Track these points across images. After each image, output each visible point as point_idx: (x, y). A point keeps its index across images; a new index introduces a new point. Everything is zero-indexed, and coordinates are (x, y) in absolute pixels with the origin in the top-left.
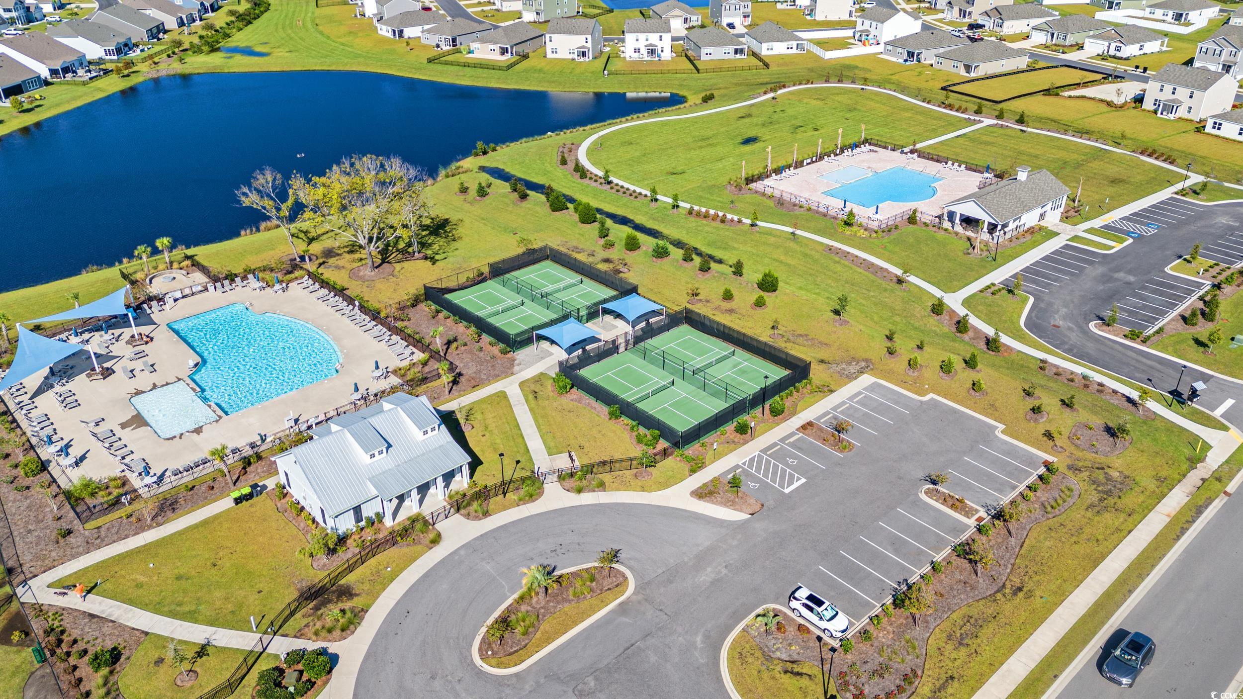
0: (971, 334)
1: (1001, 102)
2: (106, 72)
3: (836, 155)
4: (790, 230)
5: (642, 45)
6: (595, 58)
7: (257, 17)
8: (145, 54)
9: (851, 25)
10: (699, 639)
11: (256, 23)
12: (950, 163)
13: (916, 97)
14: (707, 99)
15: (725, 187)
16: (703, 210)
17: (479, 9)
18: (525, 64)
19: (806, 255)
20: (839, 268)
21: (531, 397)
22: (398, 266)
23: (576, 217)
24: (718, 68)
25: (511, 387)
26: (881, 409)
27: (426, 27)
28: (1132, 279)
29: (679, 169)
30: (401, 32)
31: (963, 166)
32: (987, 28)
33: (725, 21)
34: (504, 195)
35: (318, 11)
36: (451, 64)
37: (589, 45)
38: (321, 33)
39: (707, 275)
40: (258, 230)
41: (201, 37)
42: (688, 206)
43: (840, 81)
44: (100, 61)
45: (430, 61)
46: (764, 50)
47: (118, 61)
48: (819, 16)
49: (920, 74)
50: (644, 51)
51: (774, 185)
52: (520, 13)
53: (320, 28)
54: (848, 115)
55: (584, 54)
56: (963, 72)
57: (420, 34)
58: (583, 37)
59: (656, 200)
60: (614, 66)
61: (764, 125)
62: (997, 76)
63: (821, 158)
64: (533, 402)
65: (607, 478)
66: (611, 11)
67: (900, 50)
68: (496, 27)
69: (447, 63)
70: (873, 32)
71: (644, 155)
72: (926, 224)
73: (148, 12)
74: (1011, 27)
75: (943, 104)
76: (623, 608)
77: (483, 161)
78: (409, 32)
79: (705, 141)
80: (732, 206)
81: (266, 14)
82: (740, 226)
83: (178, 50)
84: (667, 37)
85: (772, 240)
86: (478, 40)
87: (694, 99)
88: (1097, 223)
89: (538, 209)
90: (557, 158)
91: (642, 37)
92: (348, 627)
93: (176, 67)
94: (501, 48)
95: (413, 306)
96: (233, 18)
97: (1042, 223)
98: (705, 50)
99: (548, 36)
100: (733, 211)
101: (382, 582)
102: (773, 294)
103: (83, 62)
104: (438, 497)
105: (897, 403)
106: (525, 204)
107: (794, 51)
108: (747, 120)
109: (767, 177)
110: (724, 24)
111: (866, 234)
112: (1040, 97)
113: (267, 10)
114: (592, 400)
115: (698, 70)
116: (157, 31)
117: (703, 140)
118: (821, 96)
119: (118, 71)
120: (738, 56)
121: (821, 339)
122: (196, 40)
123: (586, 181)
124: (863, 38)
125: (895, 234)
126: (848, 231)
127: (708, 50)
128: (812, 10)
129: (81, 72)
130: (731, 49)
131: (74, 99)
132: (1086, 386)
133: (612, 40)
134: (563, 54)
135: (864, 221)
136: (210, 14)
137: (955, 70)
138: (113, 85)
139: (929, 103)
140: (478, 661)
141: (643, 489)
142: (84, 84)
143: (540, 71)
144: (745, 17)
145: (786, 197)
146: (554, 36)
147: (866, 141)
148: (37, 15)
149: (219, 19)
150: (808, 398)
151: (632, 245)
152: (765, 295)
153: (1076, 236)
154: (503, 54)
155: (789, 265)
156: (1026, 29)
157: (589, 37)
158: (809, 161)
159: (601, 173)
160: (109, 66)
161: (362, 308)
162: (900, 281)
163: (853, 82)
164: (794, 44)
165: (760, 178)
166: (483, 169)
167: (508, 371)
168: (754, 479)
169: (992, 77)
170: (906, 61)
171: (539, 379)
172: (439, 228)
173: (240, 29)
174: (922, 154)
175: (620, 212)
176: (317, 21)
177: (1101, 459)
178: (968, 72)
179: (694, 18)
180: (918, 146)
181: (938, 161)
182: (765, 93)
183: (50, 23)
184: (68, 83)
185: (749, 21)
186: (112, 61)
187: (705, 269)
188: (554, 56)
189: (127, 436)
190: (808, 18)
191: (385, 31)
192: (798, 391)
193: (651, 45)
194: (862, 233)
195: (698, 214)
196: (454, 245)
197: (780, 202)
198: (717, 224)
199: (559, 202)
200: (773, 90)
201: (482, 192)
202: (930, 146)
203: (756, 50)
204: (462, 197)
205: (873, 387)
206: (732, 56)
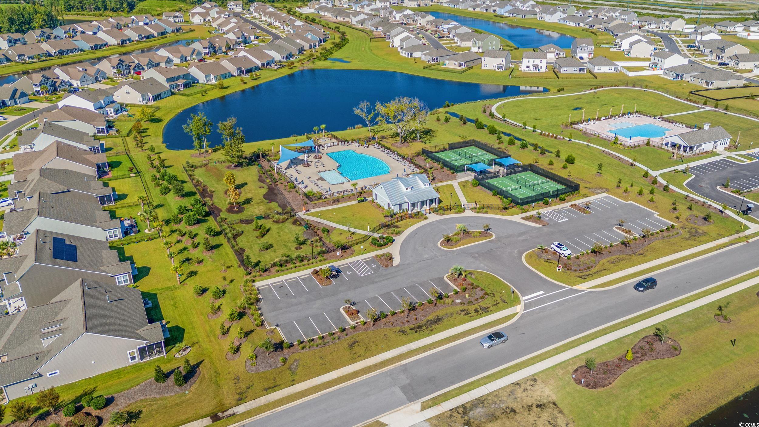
0: (658, 185)
1: (720, 100)
2: (283, 66)
3: (619, 117)
4: (587, 143)
5: (531, 64)
6: (506, 70)
7: (344, 46)
8: (298, 59)
9: (648, 60)
10: (516, 251)
11: (343, 48)
12: (678, 123)
13: (673, 96)
14: (561, 90)
15: (560, 126)
16: (547, 133)
17: (449, 45)
18: (470, 71)
19: (591, 153)
20: (605, 158)
21: (462, 187)
22: (411, 144)
23: (488, 132)
24: (570, 77)
25: (455, 183)
26: (607, 204)
27: (423, 53)
28: (748, 174)
29: (540, 118)
30: (411, 54)
31: (684, 125)
32: (730, 65)
33: (578, 55)
34: (457, 122)
35: (371, 44)
36: (435, 69)
37: (504, 63)
38: (374, 54)
39: (543, 156)
40: (354, 128)
41: (321, 53)
42: (540, 131)
43: (634, 86)
44: (280, 62)
45: (425, 68)
46: (596, 70)
47: (287, 62)
48: (632, 55)
49: (680, 85)
50: (531, 68)
51: (583, 126)
52: (470, 47)
53: (373, 51)
54: (632, 102)
55: (500, 68)
56: (705, 86)
57: (421, 56)
58: (501, 59)
59: (526, 128)
60: (515, 74)
61: (586, 103)
62: (724, 88)
63: (611, 118)
64: (463, 188)
65: (489, 211)
66: (518, 48)
67: (672, 73)
68: (457, 54)
69: (433, 69)
70: (660, 64)
71: (523, 111)
72: (654, 146)
73: (298, 41)
74: (743, 65)
75: (687, 100)
76: (490, 241)
77: (447, 109)
78: (416, 55)
79: (555, 107)
80: (562, 133)
81: (347, 45)
82: (564, 141)
83: (311, 58)
84: (544, 61)
85: (577, 146)
86: (448, 59)
87: (553, 90)
88: (743, 153)
89: (471, 128)
90: (481, 110)
91: (531, 60)
92: (398, 233)
93: (310, 65)
94: (460, 63)
95: (417, 156)
96: (333, 46)
97: (714, 150)
98: (563, 68)
99: (483, 58)
100: (561, 134)
101: (407, 226)
102: (572, 165)
103: (273, 61)
104: (427, 207)
105: (615, 203)
106: (465, 126)
107: (613, 71)
108: (578, 100)
109: (582, 123)
110: (578, 57)
111: (623, 148)
112: (744, 99)
113: (348, 42)
114: (487, 190)
115: (558, 78)
116: (301, 50)
117: (554, 107)
118: (621, 92)
119: (289, 66)
120: (581, 72)
121: (589, 181)
122: (319, 55)
123: (494, 119)
124: (654, 66)
125: (637, 149)
126: (615, 146)
127: (565, 68)
128: (629, 52)
129: (273, 65)
130: (578, 68)
131: (272, 76)
132: (703, 205)
133: (516, 62)
134: (490, 67)
135: (623, 143)
136: (322, 43)
137: (700, 84)
138: (286, 72)
139: (679, 98)
140: (439, 246)
141: (502, 215)
142: (275, 70)
143: (478, 74)
144: (590, 54)
145: (588, 131)
146: (486, 58)
147: (637, 112)
148: (249, 41)
149: (328, 45)
150: (577, 198)
151: (511, 143)
152: (568, 164)
153: (730, 157)
154: (460, 66)
155: (582, 156)
156: (752, 67)
157: (504, 60)
158: (604, 118)
159: (501, 117)
160: (285, 64)
161: (398, 154)
162: (632, 165)
163: (641, 87)
164: (613, 68)
165: (578, 123)
166: (447, 112)
167: (454, 178)
168: (547, 217)
169: (721, 89)
170: (674, 79)
171: (466, 182)
172: (428, 132)
173: (336, 51)
174: (663, 119)
175: (508, 132)
176: (371, 48)
177: (697, 226)
178: (708, 86)
179: (561, 53)
180: (663, 116)
181: (672, 123)
182: (591, 89)
183: (254, 44)
184: (269, 70)
185: (592, 56)
186: (285, 62)
187: (543, 153)
188: (486, 68)
189: (319, 182)
190: (627, 56)
191: (404, 54)
192: (573, 195)
193: (535, 65)
194: (622, 147)
195: (545, 135)
196: (433, 138)
197: (585, 133)
198: (553, 139)
199: (480, 126)
200: (595, 88)
201: (447, 120)
202: (670, 117)
203: (591, 70)
204: (438, 122)
205: (606, 197)
206: (578, 72)
